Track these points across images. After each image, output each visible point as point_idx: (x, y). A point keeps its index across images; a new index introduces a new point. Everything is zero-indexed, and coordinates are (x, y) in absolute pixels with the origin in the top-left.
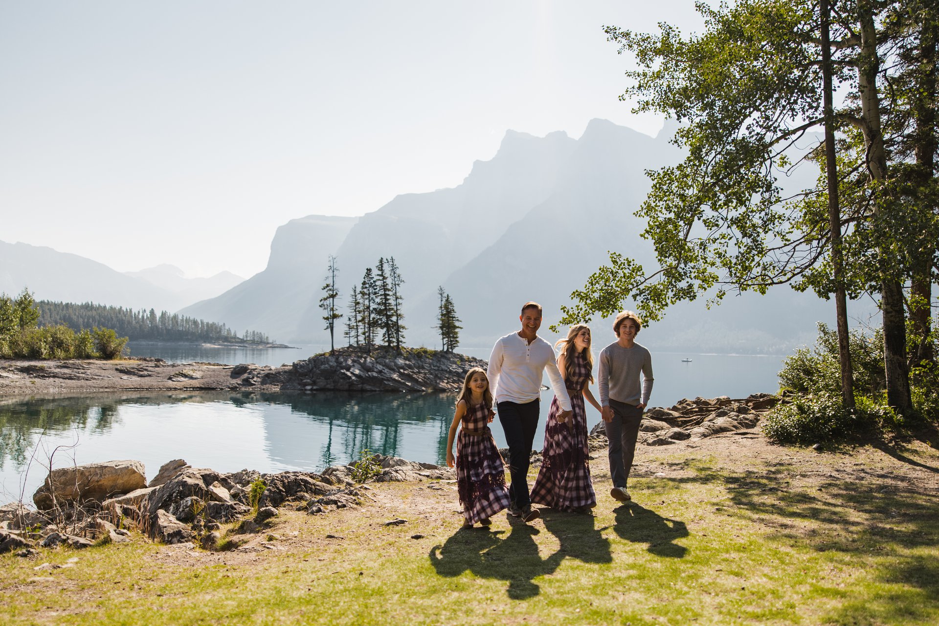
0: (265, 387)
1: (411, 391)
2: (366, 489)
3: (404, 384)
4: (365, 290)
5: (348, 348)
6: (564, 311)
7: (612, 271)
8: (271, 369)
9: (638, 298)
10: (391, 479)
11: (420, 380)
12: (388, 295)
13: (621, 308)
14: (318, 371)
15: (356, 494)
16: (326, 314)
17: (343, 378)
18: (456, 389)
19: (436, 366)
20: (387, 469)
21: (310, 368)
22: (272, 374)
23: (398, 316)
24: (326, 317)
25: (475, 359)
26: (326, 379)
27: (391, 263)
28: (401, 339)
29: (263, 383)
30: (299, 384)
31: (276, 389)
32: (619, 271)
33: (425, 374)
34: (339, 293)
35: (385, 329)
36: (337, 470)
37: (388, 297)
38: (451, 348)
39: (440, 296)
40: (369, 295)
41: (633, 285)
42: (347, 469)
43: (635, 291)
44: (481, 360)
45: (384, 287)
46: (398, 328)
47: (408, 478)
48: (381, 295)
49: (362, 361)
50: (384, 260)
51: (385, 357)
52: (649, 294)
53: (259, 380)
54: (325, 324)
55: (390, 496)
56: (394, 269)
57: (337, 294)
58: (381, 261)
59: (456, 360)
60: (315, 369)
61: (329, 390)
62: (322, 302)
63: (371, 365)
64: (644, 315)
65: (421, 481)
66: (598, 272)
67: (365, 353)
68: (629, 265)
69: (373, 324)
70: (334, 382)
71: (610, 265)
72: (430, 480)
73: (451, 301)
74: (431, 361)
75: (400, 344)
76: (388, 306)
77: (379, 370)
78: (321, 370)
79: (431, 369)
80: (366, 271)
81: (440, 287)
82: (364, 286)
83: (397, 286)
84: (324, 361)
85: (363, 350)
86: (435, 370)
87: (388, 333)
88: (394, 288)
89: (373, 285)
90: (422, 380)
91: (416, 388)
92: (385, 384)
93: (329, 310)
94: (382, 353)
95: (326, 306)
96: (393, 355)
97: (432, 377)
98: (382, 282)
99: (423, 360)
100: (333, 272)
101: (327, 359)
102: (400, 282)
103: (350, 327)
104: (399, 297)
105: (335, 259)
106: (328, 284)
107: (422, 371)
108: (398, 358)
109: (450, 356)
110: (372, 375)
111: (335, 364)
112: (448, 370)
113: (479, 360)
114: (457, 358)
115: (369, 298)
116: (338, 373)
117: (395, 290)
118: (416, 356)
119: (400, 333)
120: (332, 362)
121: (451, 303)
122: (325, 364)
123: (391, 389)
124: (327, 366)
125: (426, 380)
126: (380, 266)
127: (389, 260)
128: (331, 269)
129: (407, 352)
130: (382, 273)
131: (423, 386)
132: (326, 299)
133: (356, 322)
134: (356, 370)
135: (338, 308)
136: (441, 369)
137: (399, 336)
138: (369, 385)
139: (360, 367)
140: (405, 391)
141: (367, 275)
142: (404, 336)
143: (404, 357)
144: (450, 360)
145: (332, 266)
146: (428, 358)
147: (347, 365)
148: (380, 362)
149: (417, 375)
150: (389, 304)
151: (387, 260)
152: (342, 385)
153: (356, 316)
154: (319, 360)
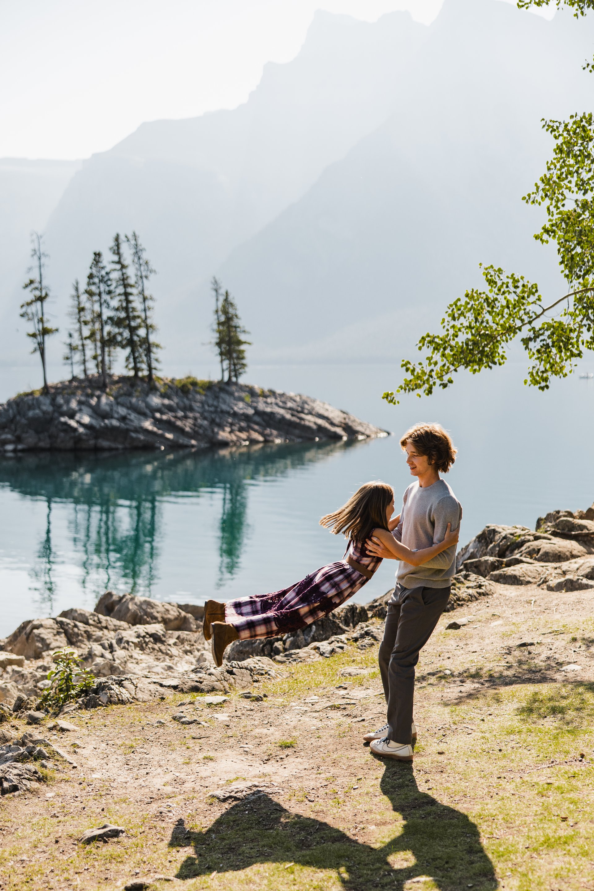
1: (173, 446)
2: (63, 730)
3: (162, 436)
4: (94, 288)
5: (70, 382)
6: (407, 370)
7: (487, 299)
9: (531, 344)
10: (110, 702)
11: (187, 429)
12: (131, 294)
13: (503, 357)
14: (24, 421)
15: (40, 756)
16: (32, 327)
17: (65, 431)
18: (245, 440)
19: (212, 405)
20: (103, 679)
21: (11, 416)
23: (148, 327)
24: (31, 332)
25: (273, 393)
26: (37, 432)
27: (133, 242)
28: (154, 364)
32: (500, 297)
34: (50, 294)
35: (128, 350)
36: (41, 626)
37: (131, 298)
38: (236, 376)
39: (214, 293)
40: (100, 294)
41: (522, 321)
42: (57, 622)
43: (526, 332)
44: (282, 395)
45: (124, 281)
46: (148, 347)
47: (140, 695)
48: (119, 295)
50: (122, 238)
51: (130, 395)
52: (549, 337)
54: (32, 344)
55: (104, 745)
56: (137, 252)
57: (47, 295)
58: (117, 239)
59: (243, 395)
60: (18, 418)
61: (43, 450)
62: (24, 309)
63: (107, 408)
64: (542, 369)
65: (163, 699)
66: (464, 300)
67: (99, 388)
68: (516, 287)
69: (109, 342)
70: (50, 437)
71: (484, 288)
72: (179, 695)
73: (232, 301)
74: (204, 398)
75: (154, 371)
76: (132, 312)
77: (121, 415)
78: (28, 419)
79: (205, 411)
80: (93, 256)
81: (214, 278)
82: (91, 281)
83: (144, 279)
84: (33, 404)
85: (94, 384)
86: (211, 412)
87: (134, 355)
88: (140, 283)
89: (105, 279)
90: (191, 428)
91: (181, 441)
92: (132, 438)
93: (36, 320)
94: (125, 389)
95: (31, 316)
96: (143, 391)
97: (205, 423)
98: (120, 273)
99: (190, 396)
100: (40, 258)
101: (37, 399)
102: (149, 273)
103: (72, 348)
104: (149, 297)
105: (41, 237)
106: (32, 278)
107: (191, 415)
108: (150, 395)
109: (234, 388)
110: (111, 424)
111: (50, 409)
112: (232, 412)
113: (279, 395)
114: (245, 391)
115: (100, 300)
116: (56, 422)
117: (141, 285)
118: (179, 391)
119: (152, 355)
120: (45, 404)
121: (232, 304)
122: (34, 409)
123: (140, 445)
124: (37, 411)
125: (196, 429)
126: (116, 248)
127: (130, 237)
128: (35, 253)
129: (165, 384)
130: (120, 258)
131: (191, 438)
132: (30, 304)
133: (82, 339)
134: (84, 417)
135: (50, 317)
136: (219, 410)
137: (150, 359)
138: (107, 440)
139: (91, 411)
140: (163, 448)
141: (95, 263)
142: (159, 360)
143: (161, 393)
144: (233, 395)
145: (37, 249)
146: (199, 393)
147: (70, 409)
148: (122, 402)
149: (182, 421)
150: (133, 308)
151: (126, 237)
152: (62, 442)
153: (81, 329)
154: (24, 402)
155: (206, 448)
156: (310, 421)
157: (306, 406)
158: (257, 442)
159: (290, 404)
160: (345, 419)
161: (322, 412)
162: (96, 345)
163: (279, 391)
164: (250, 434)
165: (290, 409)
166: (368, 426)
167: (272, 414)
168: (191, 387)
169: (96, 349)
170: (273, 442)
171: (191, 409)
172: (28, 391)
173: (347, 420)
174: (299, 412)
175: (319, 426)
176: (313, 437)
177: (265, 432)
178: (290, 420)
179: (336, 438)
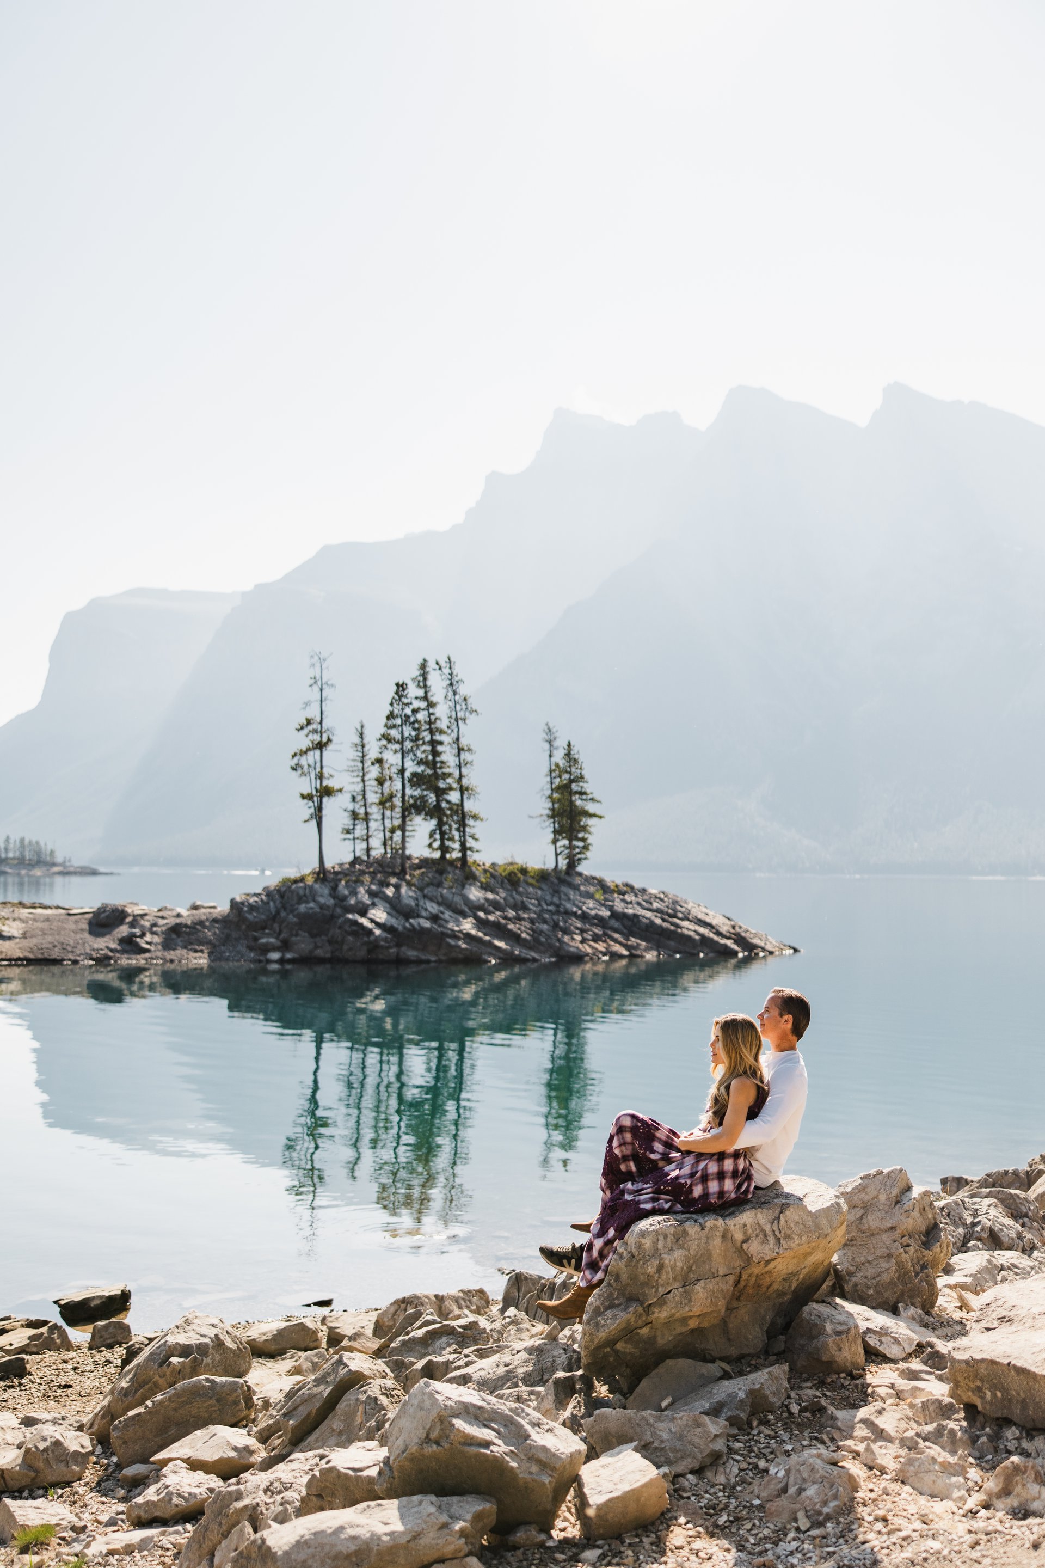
0: (171, 955)
1: (507, 960)
3: (490, 944)
4: (394, 733)
5: (352, 864)
8: (178, 915)
11: (524, 935)
12: (441, 743)
14: (292, 918)
16: (307, 785)
17: (354, 934)
18: (605, 954)
19: (551, 903)
21: (273, 911)
22: (186, 926)
23: (463, 790)
24: (305, 793)
25: (630, 888)
26: (313, 936)
27: (447, 671)
28: (470, 843)
29: (168, 945)
30: (251, 948)
31: (201, 960)
33: (532, 921)
34: (334, 739)
35: (433, 823)
37: (439, 748)
38: (576, 863)
39: (547, 746)
40: (401, 742)
44: (644, 891)
45: (432, 725)
46: (462, 817)
48: (426, 743)
49: (390, 892)
50: (431, 665)
51: (439, 885)
53: (156, 939)
54: (306, 809)
56: (452, 685)
57: (329, 740)
58: (423, 666)
59: (592, 889)
60: (283, 914)
61: (321, 961)
62: (296, 760)
63: (413, 904)
67: (394, 874)
69: (409, 809)
70: (330, 942)
73: (576, 756)
74: (539, 892)
75: (469, 853)
76: (441, 768)
77: (431, 913)
78: (298, 916)
79: (543, 910)
80: (395, 688)
81: (547, 724)
82: (390, 723)
83: (460, 722)
84: (305, 895)
85: (387, 869)
86: (550, 911)
87: (440, 829)
88: (454, 727)
89: (412, 719)
90: (528, 934)
91: (517, 953)
92: (449, 944)
93: (313, 776)
94: (430, 875)
95: (306, 767)
96: (456, 881)
97: (545, 927)
98: (426, 713)
99: (521, 889)
100: (321, 690)
101: (311, 887)
102: (467, 714)
103: (355, 816)
104: (466, 748)
105: (325, 660)
106: (309, 717)
107: (526, 916)
108: (467, 886)
109: (578, 880)
110: (419, 924)
111: (331, 902)
112: (580, 912)
113: (640, 890)
114: (593, 885)
115: (402, 748)
116: (340, 920)
117: (456, 731)
118: (506, 881)
119: (467, 829)
120: (322, 896)
121: (576, 761)
122: (307, 902)
123: (460, 956)
124: (312, 905)
125: (536, 935)
126: (421, 678)
127: (443, 664)
128: (316, 682)
129: (485, 871)
130: (426, 692)
131: (531, 948)
132: (306, 752)
133: (365, 805)
134: (380, 914)
135: (332, 772)
136: (562, 910)
137: (464, 836)
138: (414, 948)
139: (387, 905)
140: (493, 962)
141: (396, 697)
142: (476, 836)
143: (481, 883)
144: (579, 890)
145: (318, 677)
146: (531, 885)
147: (358, 902)
148: (430, 894)
149: (514, 923)
150: (442, 762)
151: (437, 663)
152: (350, 949)
153: (364, 791)
154: (292, 892)
155: (551, 963)
156: (688, 928)
157: (679, 908)
158: (622, 957)
159: (656, 905)
160: (734, 927)
161: (701, 916)
162: (383, 814)
163: (637, 885)
164: (609, 946)
165: (658, 911)
166: (767, 939)
167: (636, 916)
168: (522, 877)
169: (383, 819)
170: (642, 957)
171: (525, 908)
172: (298, 875)
173: (738, 929)
174: (670, 916)
175: (702, 936)
176: (695, 952)
177: (629, 943)
178: (661, 926)
179: (728, 953)
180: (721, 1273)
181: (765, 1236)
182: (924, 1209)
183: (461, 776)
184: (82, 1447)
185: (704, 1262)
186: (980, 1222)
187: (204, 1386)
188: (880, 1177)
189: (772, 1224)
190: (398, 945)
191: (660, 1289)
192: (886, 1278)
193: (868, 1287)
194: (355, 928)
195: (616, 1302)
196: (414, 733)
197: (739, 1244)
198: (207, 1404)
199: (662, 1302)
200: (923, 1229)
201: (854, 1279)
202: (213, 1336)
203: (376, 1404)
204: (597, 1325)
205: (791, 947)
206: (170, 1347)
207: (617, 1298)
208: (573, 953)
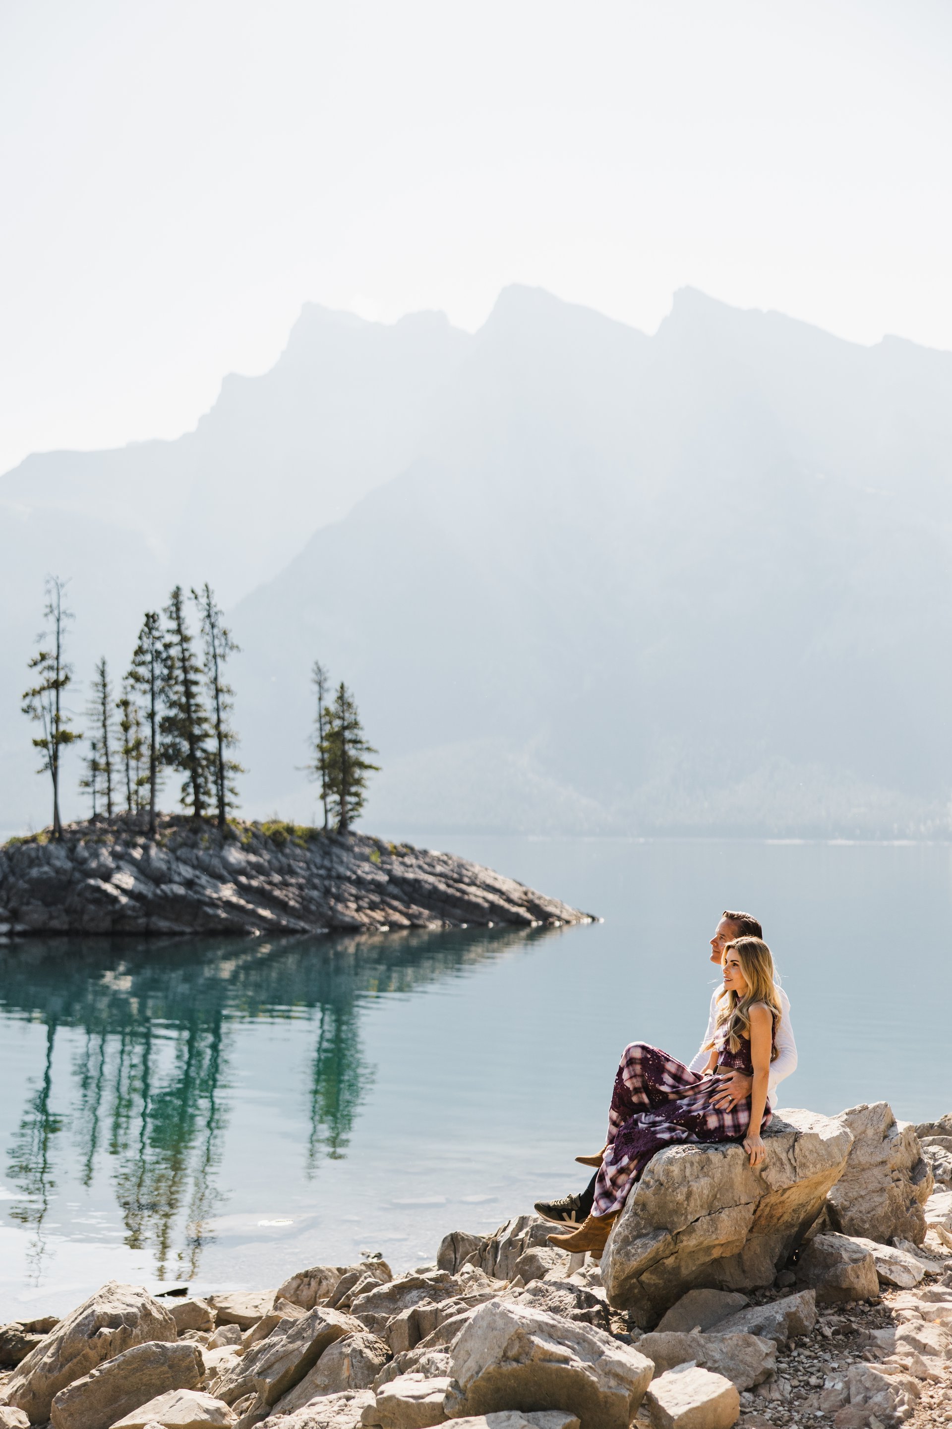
1: (273, 931)
3: (253, 913)
4: (143, 671)
5: (92, 821)
11: (292, 903)
12: (196, 683)
14: (22, 885)
16: (42, 730)
17: (96, 902)
18: (383, 924)
19: (322, 867)
23: (221, 737)
24: (39, 739)
25: (410, 850)
26: (47, 904)
27: (203, 601)
28: (229, 797)
33: (300, 887)
34: (73, 677)
35: (186, 773)
37: (194, 689)
39: (316, 688)
40: (152, 681)
44: (425, 853)
45: (185, 662)
46: (220, 768)
49: (137, 854)
50: (186, 594)
51: (194, 845)
54: (41, 757)
56: (210, 616)
57: (67, 678)
58: (176, 595)
59: (367, 851)
60: (12, 879)
61: (57, 933)
62: (27, 701)
63: (164, 867)
67: (141, 833)
69: (159, 759)
70: (68, 911)
73: (350, 700)
74: (308, 854)
75: (227, 809)
76: (195, 711)
77: (185, 878)
78: (30, 881)
79: (312, 875)
80: (144, 619)
81: (317, 663)
82: (138, 659)
83: (219, 660)
84: (38, 858)
85: (132, 828)
86: (320, 876)
87: (194, 781)
88: (212, 665)
89: (164, 655)
90: (297, 901)
91: (284, 922)
92: (207, 915)
93: (48, 719)
94: (184, 834)
95: (39, 710)
96: (213, 841)
97: (315, 894)
98: (179, 648)
99: (287, 851)
100: (58, 620)
101: (45, 849)
102: (227, 650)
103: (95, 766)
104: (225, 689)
105: (62, 586)
106: (44, 651)
107: (293, 881)
108: (226, 847)
109: (351, 840)
110: (172, 890)
111: (68, 865)
112: (354, 877)
113: (420, 852)
114: (368, 846)
115: (152, 689)
116: (80, 886)
117: (213, 669)
118: (270, 841)
119: (226, 783)
120: (58, 858)
121: (349, 705)
122: (40, 865)
123: (220, 927)
124: (46, 869)
125: (305, 903)
126: (174, 609)
127: (200, 591)
128: (51, 612)
129: (246, 830)
130: (179, 625)
131: (299, 917)
132: (39, 692)
133: (106, 754)
134: (126, 879)
135: (70, 715)
136: (334, 874)
137: (222, 790)
138: (166, 918)
139: (135, 869)
140: (258, 933)
141: (146, 629)
142: (237, 790)
143: (242, 844)
144: (352, 851)
145: (55, 605)
146: (298, 846)
147: (101, 865)
148: (183, 856)
149: (280, 889)
150: (197, 705)
151: (193, 592)
152: (92, 920)
153: (105, 738)
154: (22, 854)
155: (322, 934)
156: (476, 894)
157: (464, 872)
158: (402, 927)
159: (439, 869)
160: (526, 894)
161: (489, 881)
162: (127, 765)
163: (418, 847)
164: (388, 915)
165: (441, 875)
166: (562, 907)
167: (417, 881)
168: (288, 837)
169: (127, 770)
170: (425, 927)
171: (292, 872)
173: (530, 896)
174: (456, 881)
175: (492, 904)
176: (484, 921)
177: (411, 911)
178: (445, 893)
179: (519, 923)
180: (743, 1201)
181: (782, 1164)
182: (909, 1144)
183: (219, 721)
184: (20, 1422)
185: (727, 1190)
186: (940, 1165)
187: (154, 1352)
188: (866, 1112)
189: (787, 1152)
190: (148, 915)
191: (689, 1217)
192: (880, 1212)
193: (864, 1222)
194: (97, 895)
195: (644, 1231)
196: (166, 672)
197: (758, 1173)
198: (158, 1371)
199: (690, 1230)
200: (909, 1164)
201: (849, 1214)
202: (140, 1305)
203: (362, 1357)
204: (627, 1254)
205: (589, 916)
206: (98, 1317)
207: (644, 1227)
208: (347, 923)
